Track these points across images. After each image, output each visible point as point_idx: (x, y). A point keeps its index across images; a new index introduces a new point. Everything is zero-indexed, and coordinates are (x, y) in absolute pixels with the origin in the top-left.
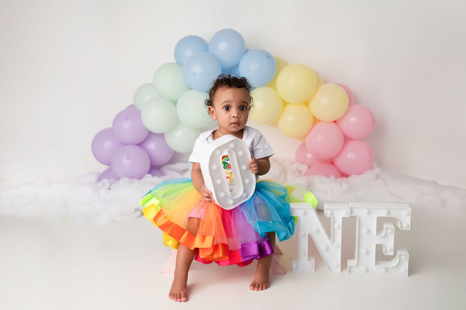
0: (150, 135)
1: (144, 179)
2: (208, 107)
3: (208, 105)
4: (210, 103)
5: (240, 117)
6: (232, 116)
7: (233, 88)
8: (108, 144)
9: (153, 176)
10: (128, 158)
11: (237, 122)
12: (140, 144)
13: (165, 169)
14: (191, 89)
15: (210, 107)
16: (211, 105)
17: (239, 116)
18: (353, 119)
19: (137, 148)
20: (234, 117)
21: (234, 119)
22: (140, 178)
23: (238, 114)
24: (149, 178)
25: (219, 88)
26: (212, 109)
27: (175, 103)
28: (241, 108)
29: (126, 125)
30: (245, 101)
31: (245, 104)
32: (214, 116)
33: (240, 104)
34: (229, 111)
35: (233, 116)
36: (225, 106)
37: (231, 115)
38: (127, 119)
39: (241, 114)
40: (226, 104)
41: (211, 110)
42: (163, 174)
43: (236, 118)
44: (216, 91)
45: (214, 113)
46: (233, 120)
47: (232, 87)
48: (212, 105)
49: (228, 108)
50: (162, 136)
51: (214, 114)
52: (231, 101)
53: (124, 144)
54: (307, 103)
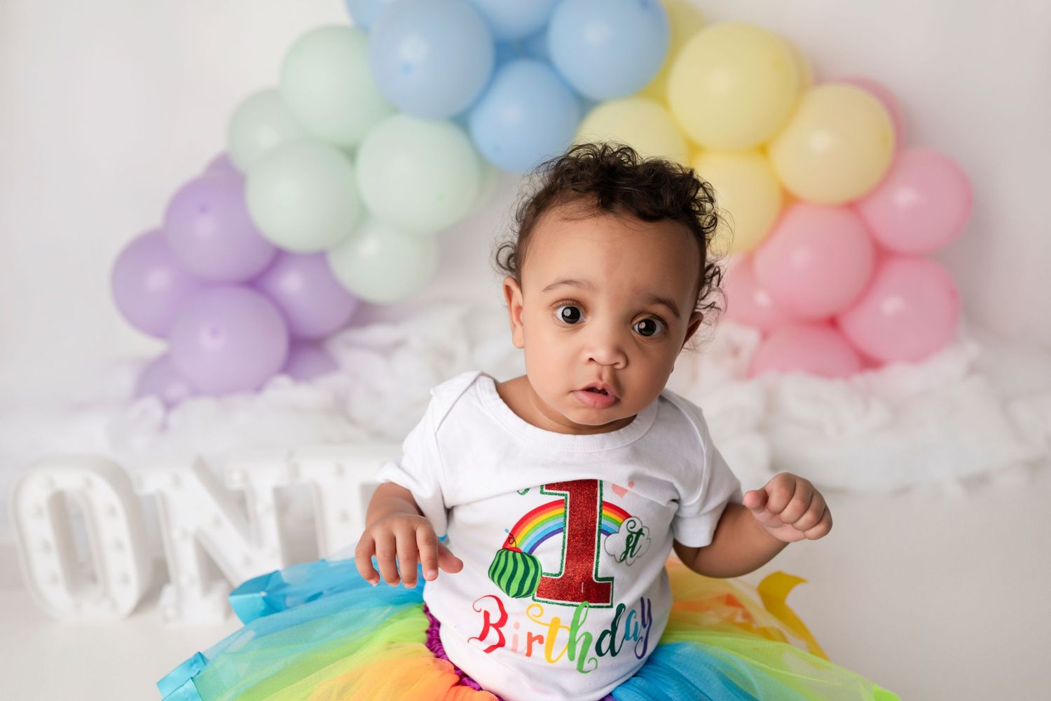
0: (279, 257)
1: (269, 392)
6: (585, 356)
7: (618, 214)
8: (158, 279)
9: (297, 380)
10: (215, 333)
11: (605, 385)
12: (255, 282)
13: (339, 349)
14: (394, 110)
17: (621, 359)
18: (904, 197)
19: (246, 293)
20: (591, 359)
21: (593, 368)
22: (259, 388)
23: (619, 350)
24: (284, 390)
27: (350, 153)
28: (641, 326)
29: (205, 227)
33: (638, 305)
35: (589, 355)
36: (565, 299)
37: (581, 350)
38: (203, 210)
39: (632, 352)
40: (567, 292)
42: (332, 366)
43: (603, 365)
44: (542, 217)
46: (588, 376)
49: (575, 314)
50: (319, 258)
53: (206, 285)
54: (763, 149)
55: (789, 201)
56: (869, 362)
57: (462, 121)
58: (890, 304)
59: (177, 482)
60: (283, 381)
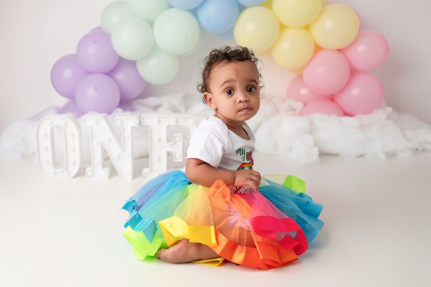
1: (114, 113)
2: (202, 95)
3: (203, 92)
4: (205, 88)
5: (249, 101)
6: (238, 101)
7: (234, 62)
9: (124, 110)
10: (96, 89)
12: (110, 73)
14: (171, 7)
15: (206, 93)
16: (206, 91)
17: (247, 99)
18: (361, 48)
19: (106, 77)
20: (240, 101)
21: (241, 104)
23: (246, 97)
25: (215, 66)
26: (209, 96)
27: (151, 24)
28: (249, 89)
30: (253, 78)
31: (253, 83)
32: (212, 104)
33: (247, 84)
34: (233, 95)
36: (226, 88)
37: (236, 100)
38: (95, 42)
39: (249, 96)
40: (226, 85)
41: (208, 98)
43: (243, 102)
44: (212, 71)
45: (213, 100)
46: (241, 106)
47: (232, 62)
48: (208, 90)
49: (230, 92)
50: (133, 64)
51: (211, 102)
52: (234, 81)
53: (89, 73)
54: (307, 28)
55: (318, 49)
56: (346, 114)
57: (194, 12)
58: (355, 91)
59: (97, 123)
60: (120, 110)
